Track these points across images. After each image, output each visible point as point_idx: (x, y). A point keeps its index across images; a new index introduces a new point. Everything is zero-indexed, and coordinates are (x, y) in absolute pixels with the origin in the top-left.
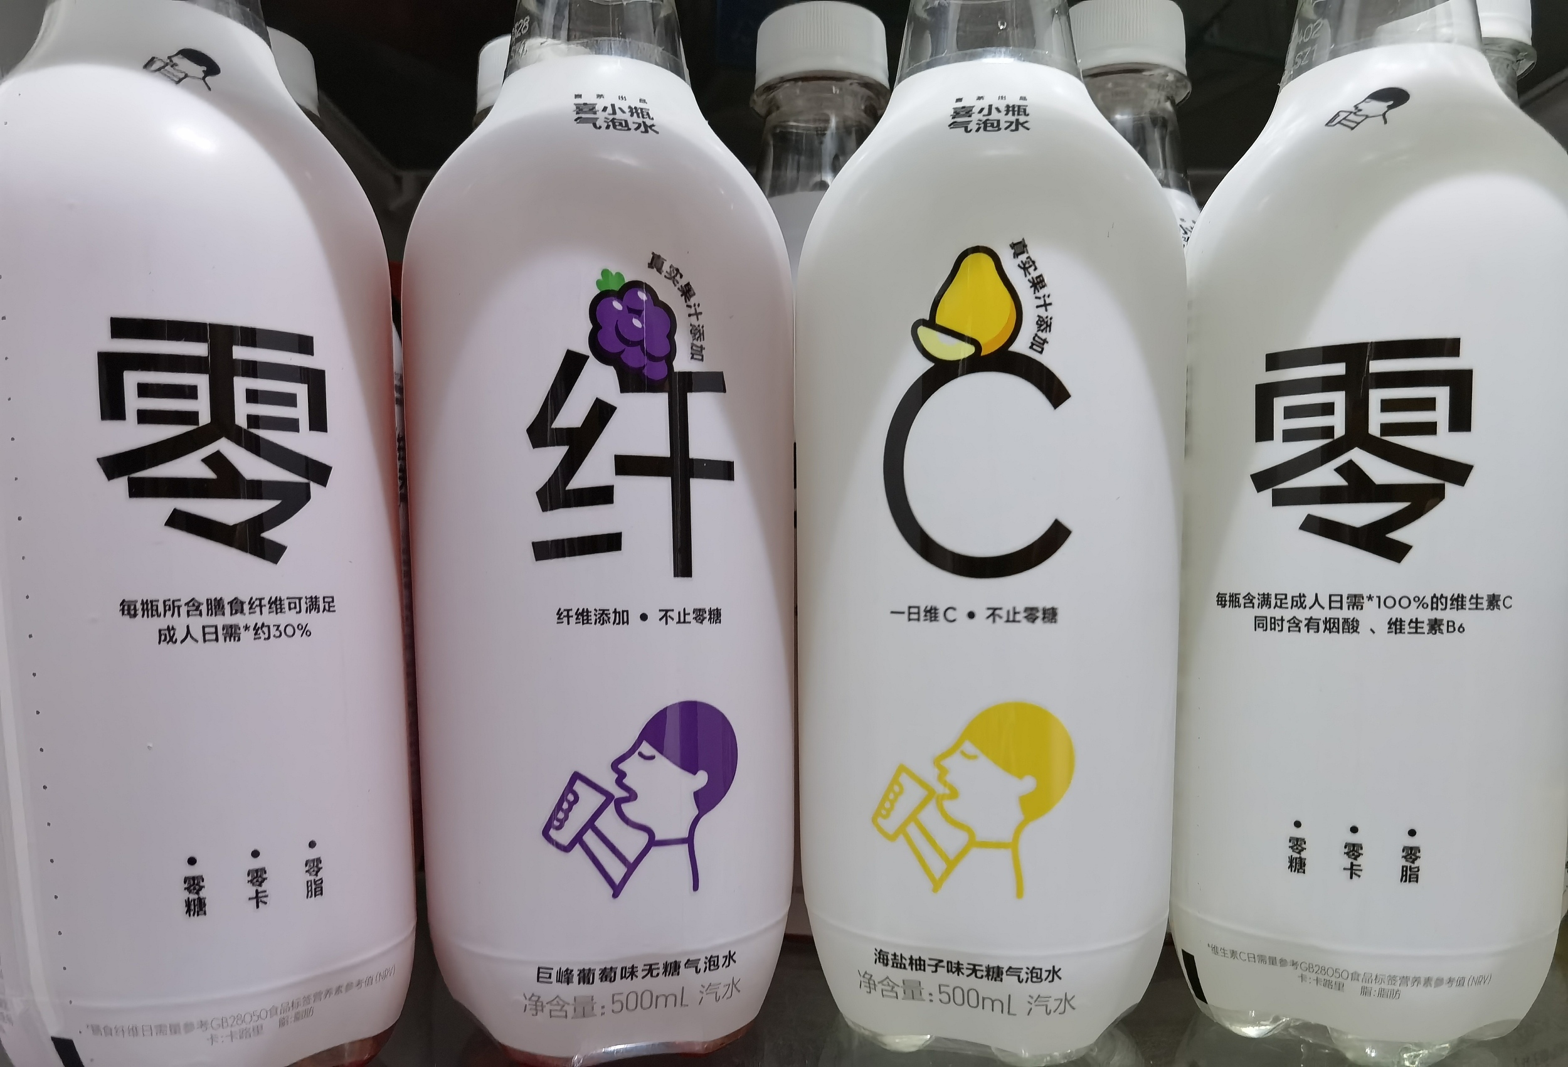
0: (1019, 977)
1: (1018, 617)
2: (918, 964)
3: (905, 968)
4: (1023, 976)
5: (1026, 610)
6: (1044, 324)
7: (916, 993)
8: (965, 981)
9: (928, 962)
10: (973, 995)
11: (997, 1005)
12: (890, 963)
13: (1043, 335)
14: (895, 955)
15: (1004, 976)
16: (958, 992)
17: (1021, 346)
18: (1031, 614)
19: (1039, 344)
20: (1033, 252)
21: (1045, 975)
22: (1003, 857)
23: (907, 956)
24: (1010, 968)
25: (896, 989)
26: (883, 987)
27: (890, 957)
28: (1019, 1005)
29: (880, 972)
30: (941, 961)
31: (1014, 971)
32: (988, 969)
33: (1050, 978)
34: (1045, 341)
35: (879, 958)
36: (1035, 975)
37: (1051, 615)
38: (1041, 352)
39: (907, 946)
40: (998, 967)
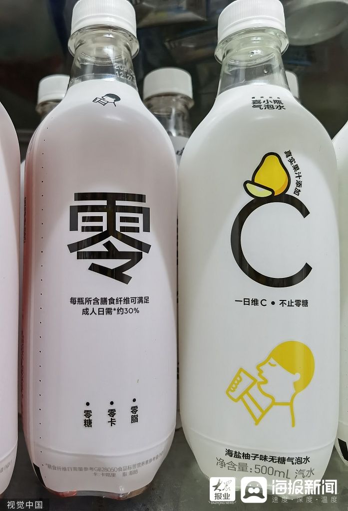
0: (292, 461)
1: (293, 304)
2: (247, 456)
3: (240, 458)
4: (294, 461)
5: (296, 301)
6: (299, 184)
7: (244, 468)
8: (268, 464)
9: (251, 455)
10: (271, 470)
11: (282, 474)
12: (233, 455)
13: (298, 188)
14: (236, 452)
15: (286, 462)
16: (264, 469)
17: (290, 192)
18: (298, 303)
19: (297, 192)
20: (294, 155)
21: (303, 460)
22: (287, 409)
23: (242, 453)
24: (289, 458)
25: (235, 466)
26: (229, 465)
27: (233, 453)
28: (292, 474)
29: (228, 459)
30: (258, 455)
31: (290, 459)
32: (279, 458)
33: (305, 462)
34: (300, 191)
35: (228, 453)
36: (299, 461)
37: (305, 303)
38: (298, 195)
39: (242, 448)
40: (283, 458)
